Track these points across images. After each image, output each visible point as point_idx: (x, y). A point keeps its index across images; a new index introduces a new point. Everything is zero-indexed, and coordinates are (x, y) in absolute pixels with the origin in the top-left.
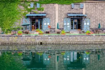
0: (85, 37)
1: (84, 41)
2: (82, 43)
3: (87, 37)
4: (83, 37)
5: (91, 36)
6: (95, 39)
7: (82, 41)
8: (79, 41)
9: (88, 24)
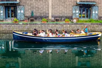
0: (10, 25)
1: (9, 29)
2: (7, 31)
3: (12, 25)
4: (8, 25)
5: (17, 24)
6: (21, 27)
7: (7, 29)
8: (4, 29)
9: (22, 11)
